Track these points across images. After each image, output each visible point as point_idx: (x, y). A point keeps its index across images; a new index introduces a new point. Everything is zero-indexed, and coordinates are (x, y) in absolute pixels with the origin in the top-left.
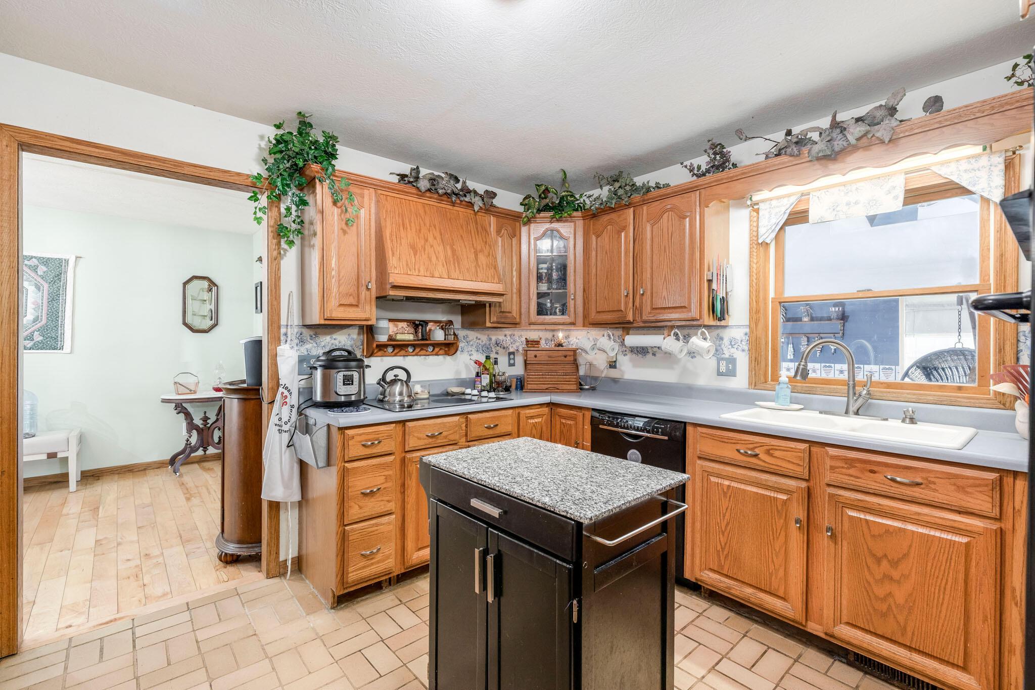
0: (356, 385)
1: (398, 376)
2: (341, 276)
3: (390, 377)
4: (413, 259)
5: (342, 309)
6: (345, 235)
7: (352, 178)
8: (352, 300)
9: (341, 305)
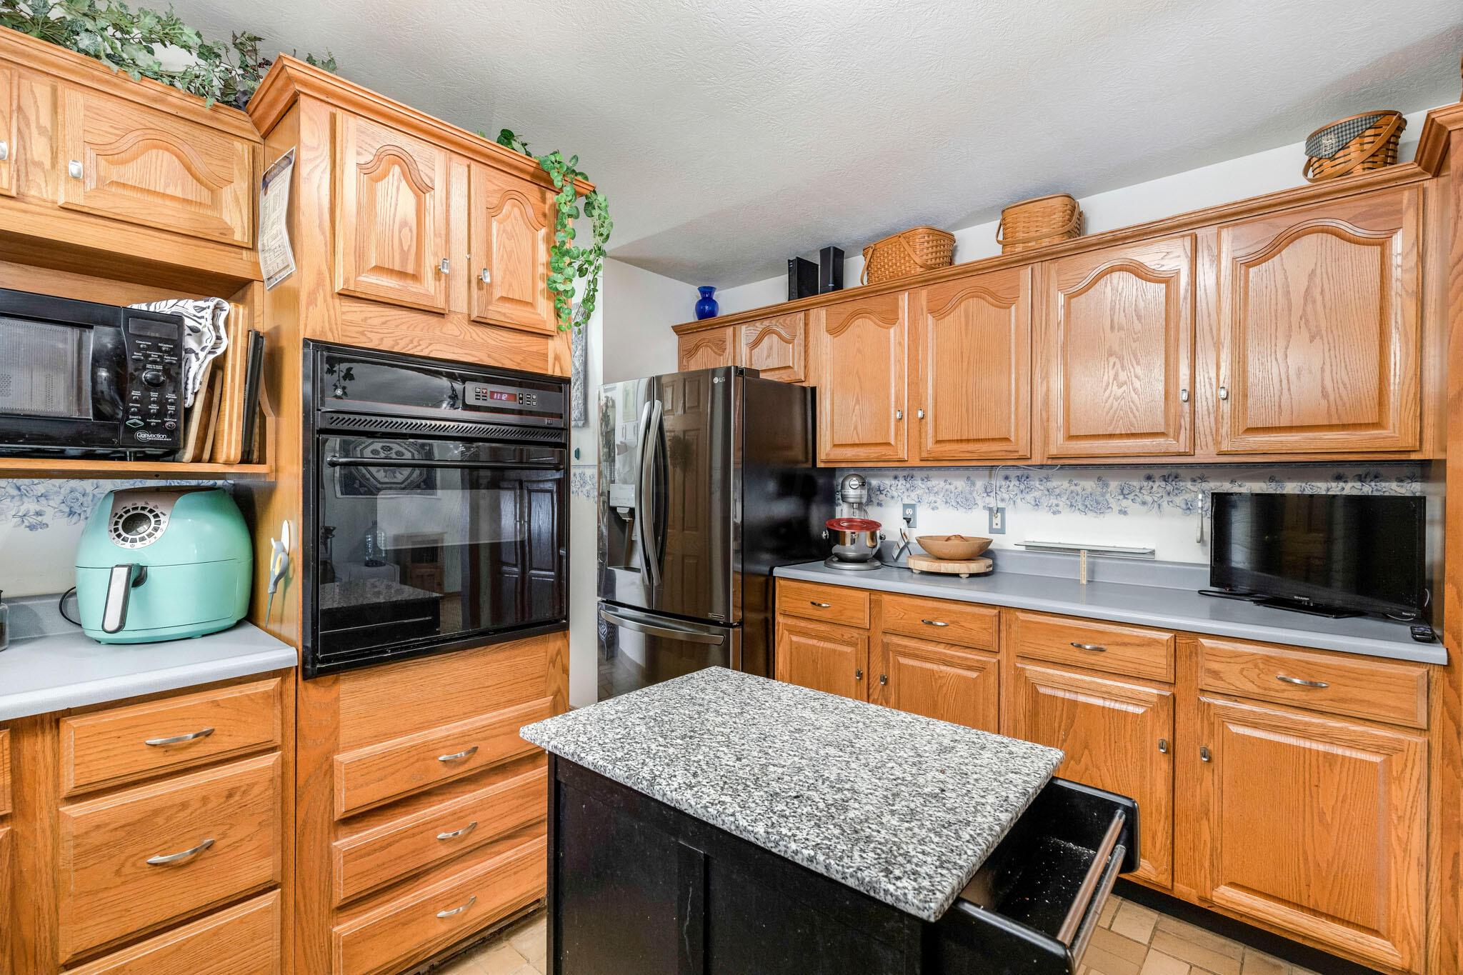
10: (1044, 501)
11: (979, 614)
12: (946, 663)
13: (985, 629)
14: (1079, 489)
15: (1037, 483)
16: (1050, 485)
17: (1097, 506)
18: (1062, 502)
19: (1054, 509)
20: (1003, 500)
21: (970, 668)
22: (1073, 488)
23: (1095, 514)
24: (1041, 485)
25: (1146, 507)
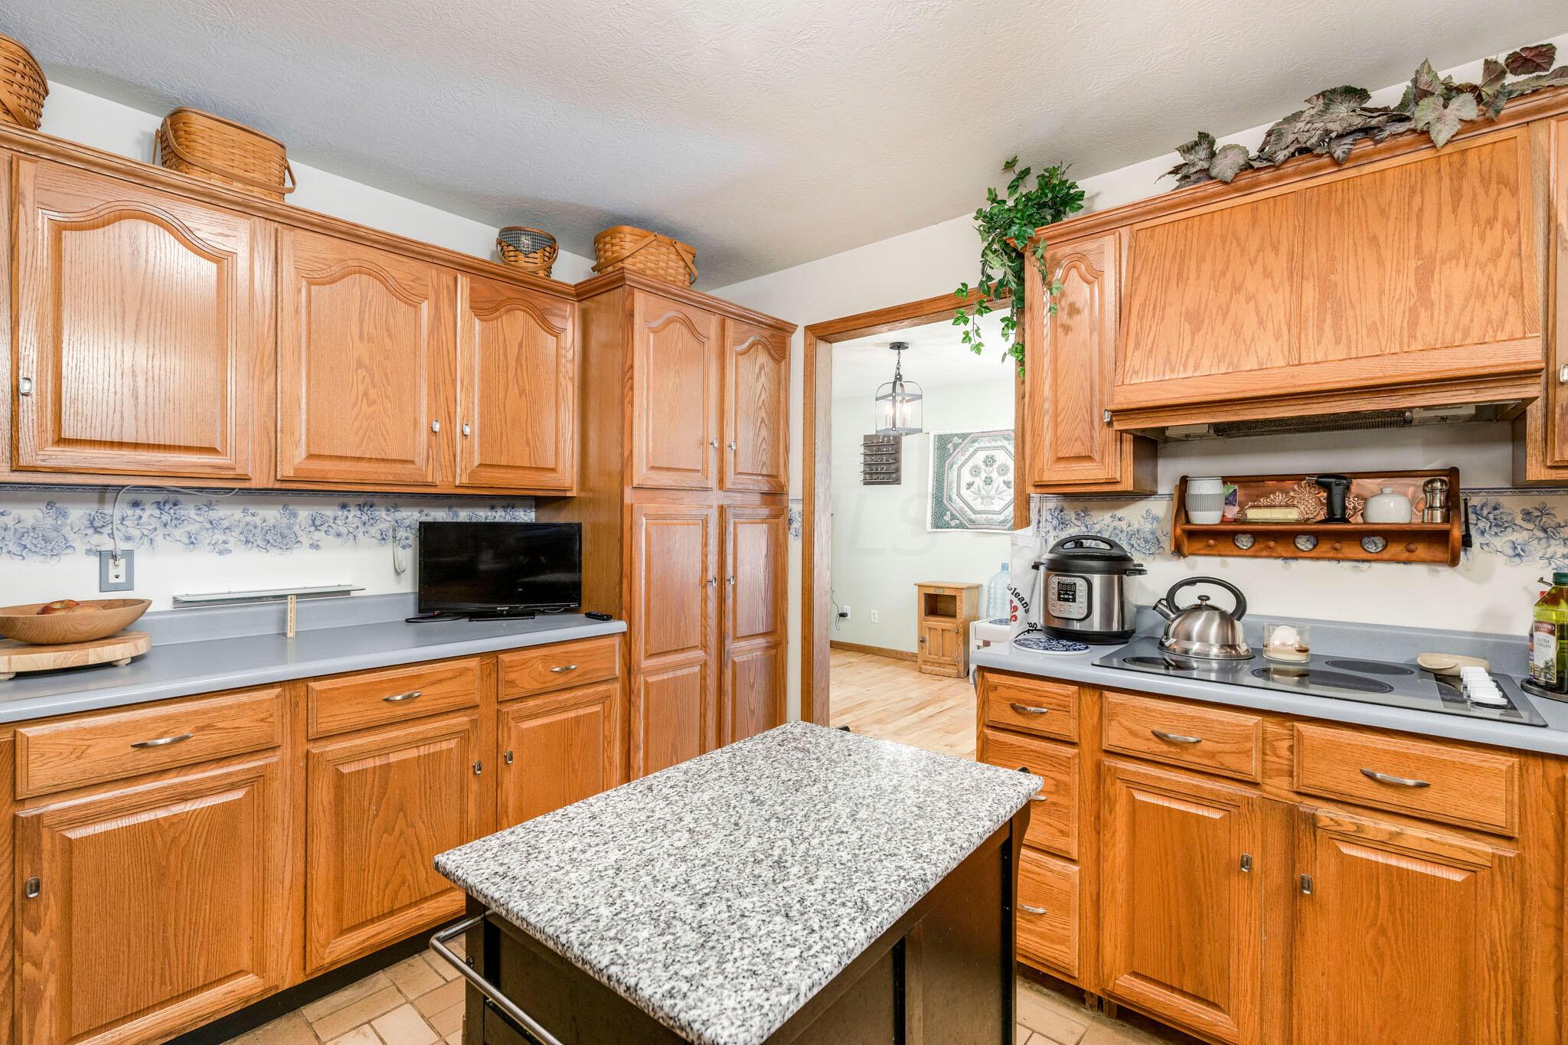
0: (1081, 602)
1: (1208, 598)
2: (1060, 408)
3: (1186, 598)
4: (1188, 341)
5: (1062, 465)
6: (1067, 334)
7: (1078, 227)
8: (1078, 449)
9: (1060, 459)
10: (205, 537)
11: (253, 703)
12: (184, 798)
13: (262, 720)
14: (258, 520)
15: (192, 513)
16: (214, 515)
17: (281, 540)
18: (233, 538)
19: (222, 547)
20: (128, 538)
21: (232, 787)
22: (249, 518)
23: (280, 551)
24: (200, 515)
25: (340, 540)
